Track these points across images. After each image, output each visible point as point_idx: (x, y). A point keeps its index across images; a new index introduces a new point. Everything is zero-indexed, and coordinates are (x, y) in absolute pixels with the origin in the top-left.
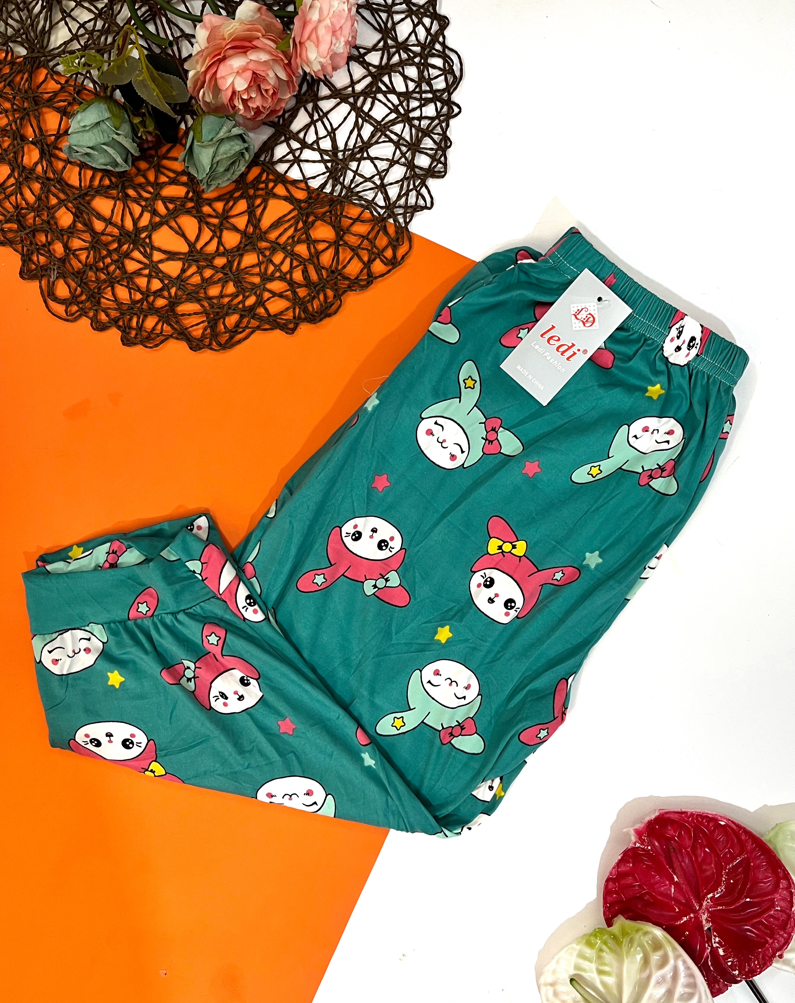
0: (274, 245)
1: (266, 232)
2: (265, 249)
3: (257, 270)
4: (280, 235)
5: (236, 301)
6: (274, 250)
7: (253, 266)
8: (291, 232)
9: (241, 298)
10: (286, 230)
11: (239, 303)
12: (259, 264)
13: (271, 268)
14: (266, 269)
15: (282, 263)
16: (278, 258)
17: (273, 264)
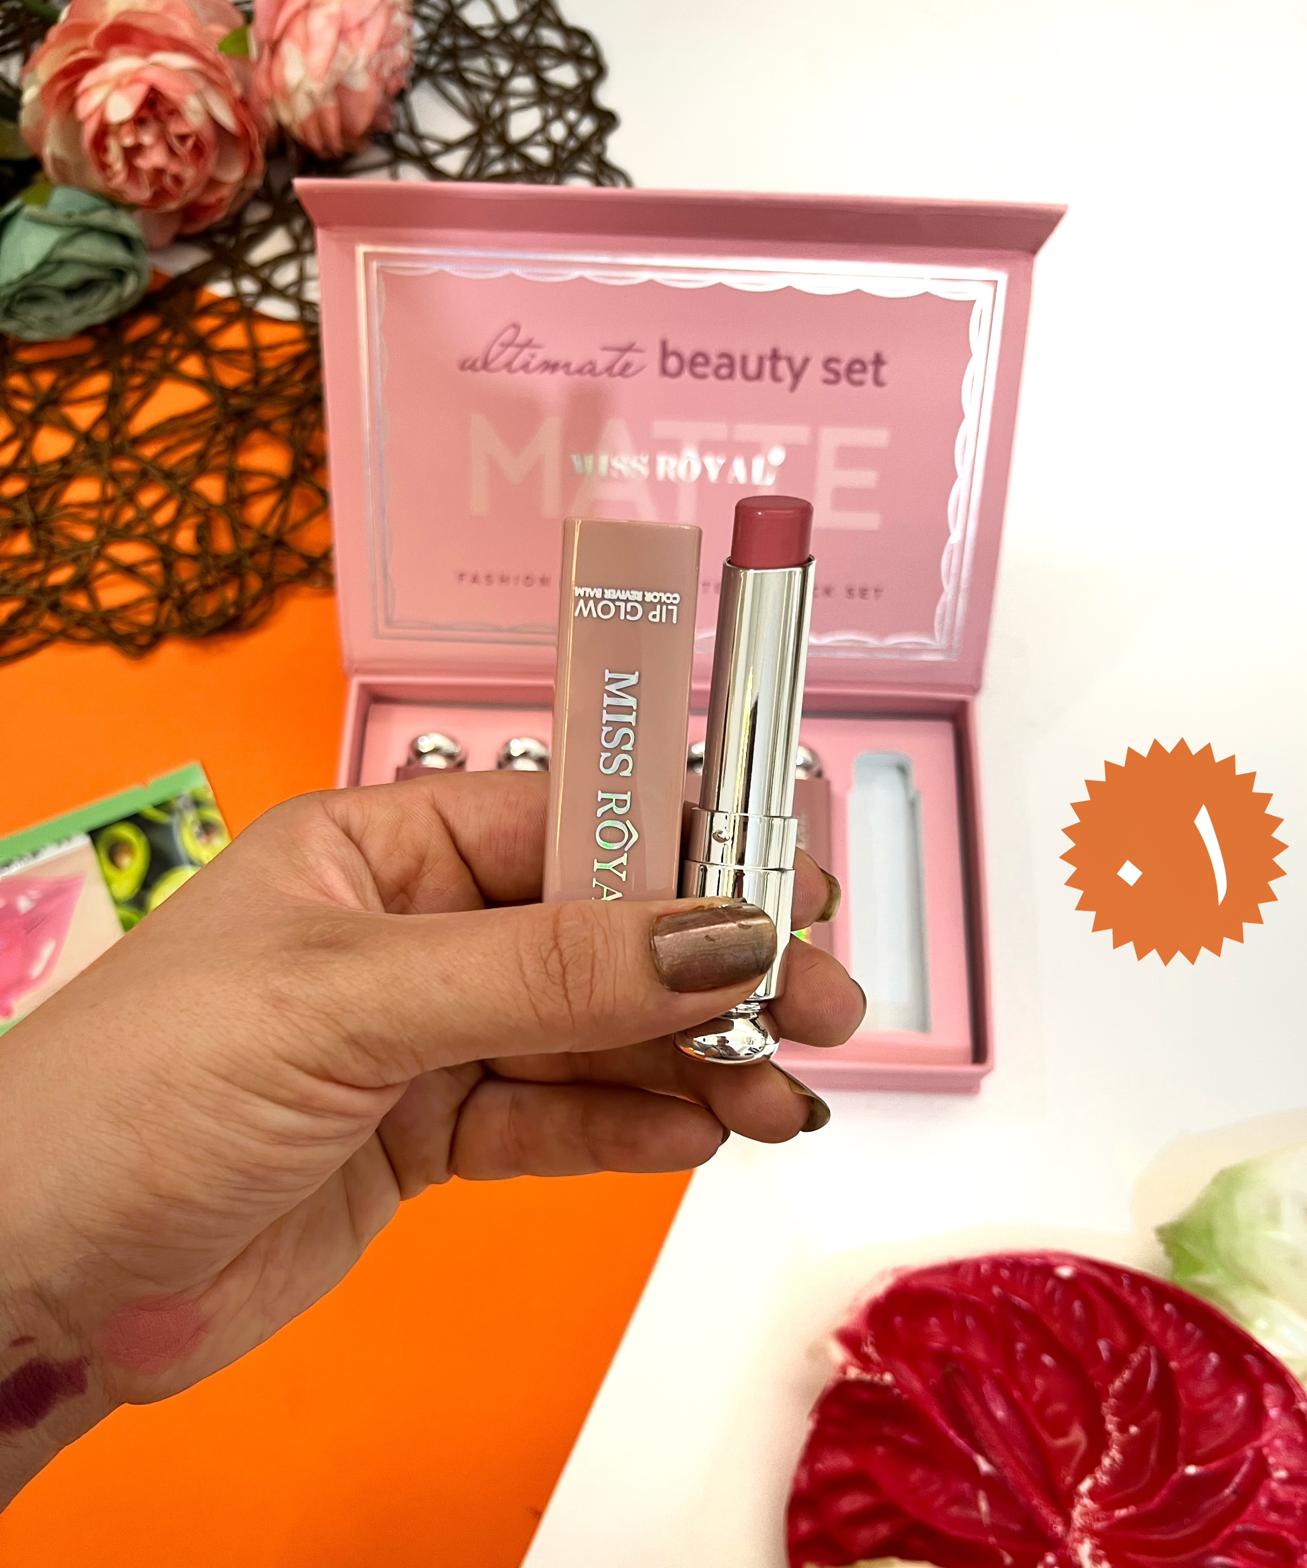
0: (149, 467)
1: (138, 441)
2: (126, 473)
3: (92, 514)
4: (167, 450)
5: (24, 571)
6: (144, 477)
7: (86, 505)
8: (194, 448)
9: (38, 567)
10: (184, 443)
11: (32, 576)
12: (104, 502)
13: (129, 514)
14: (115, 517)
15: (157, 506)
16: (148, 498)
17: (137, 508)
